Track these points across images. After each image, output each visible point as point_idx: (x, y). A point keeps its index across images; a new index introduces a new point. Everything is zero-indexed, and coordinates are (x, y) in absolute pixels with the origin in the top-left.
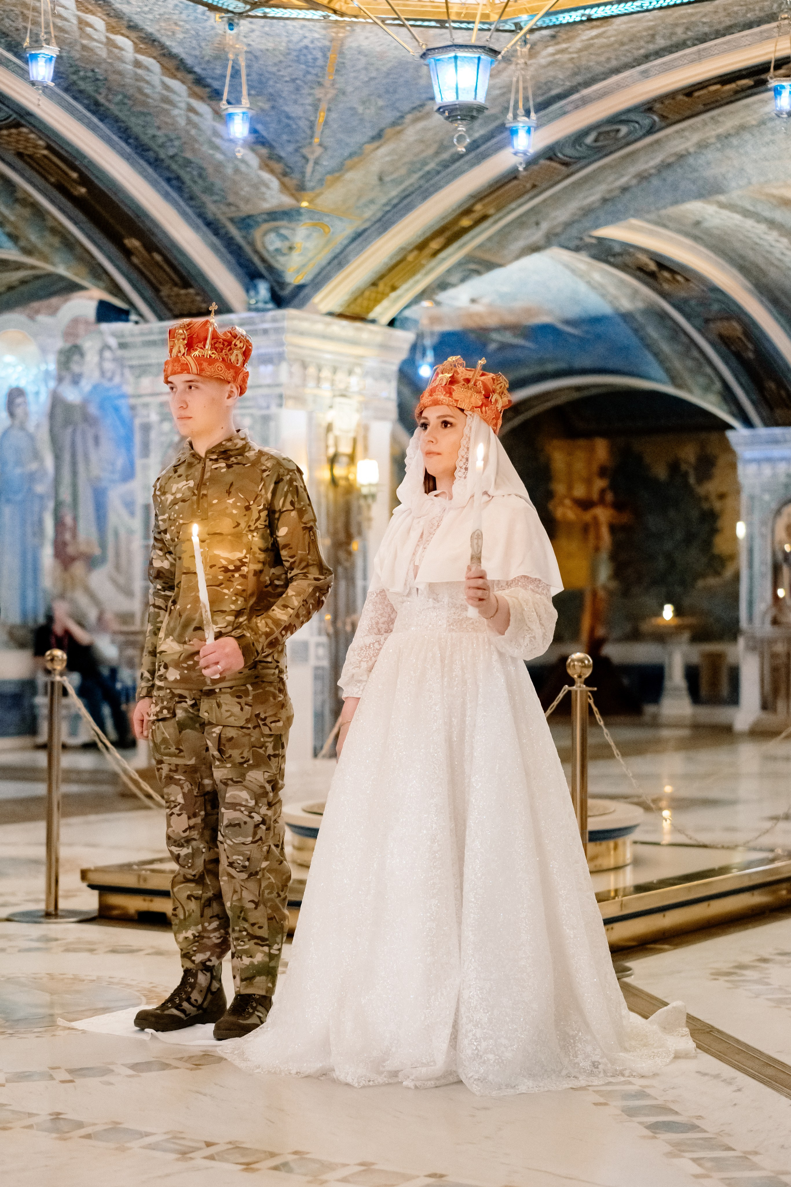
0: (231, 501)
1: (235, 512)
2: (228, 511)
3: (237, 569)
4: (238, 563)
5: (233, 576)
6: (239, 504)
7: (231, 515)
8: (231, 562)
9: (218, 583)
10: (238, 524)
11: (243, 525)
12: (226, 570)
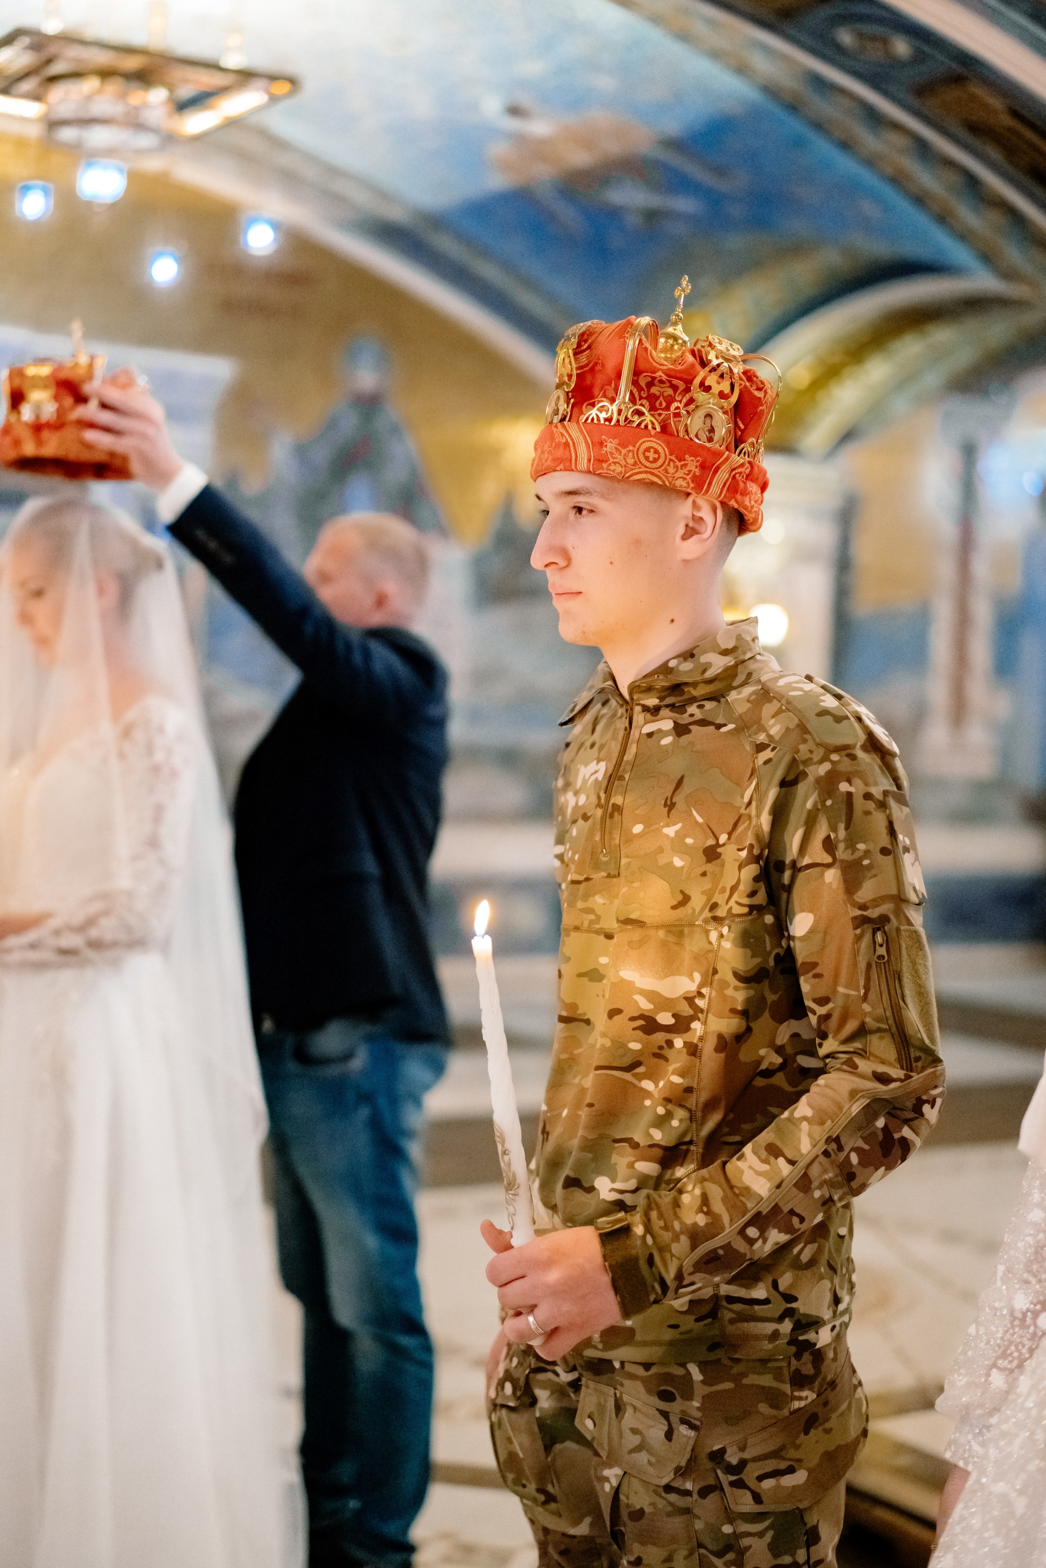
0: (671, 831)
1: (678, 862)
2: (662, 860)
3: (681, 1025)
4: (686, 1010)
5: (670, 1044)
6: (689, 841)
7: (668, 872)
8: (663, 1003)
9: (626, 1061)
10: (686, 899)
11: (697, 901)
12: (649, 1025)
